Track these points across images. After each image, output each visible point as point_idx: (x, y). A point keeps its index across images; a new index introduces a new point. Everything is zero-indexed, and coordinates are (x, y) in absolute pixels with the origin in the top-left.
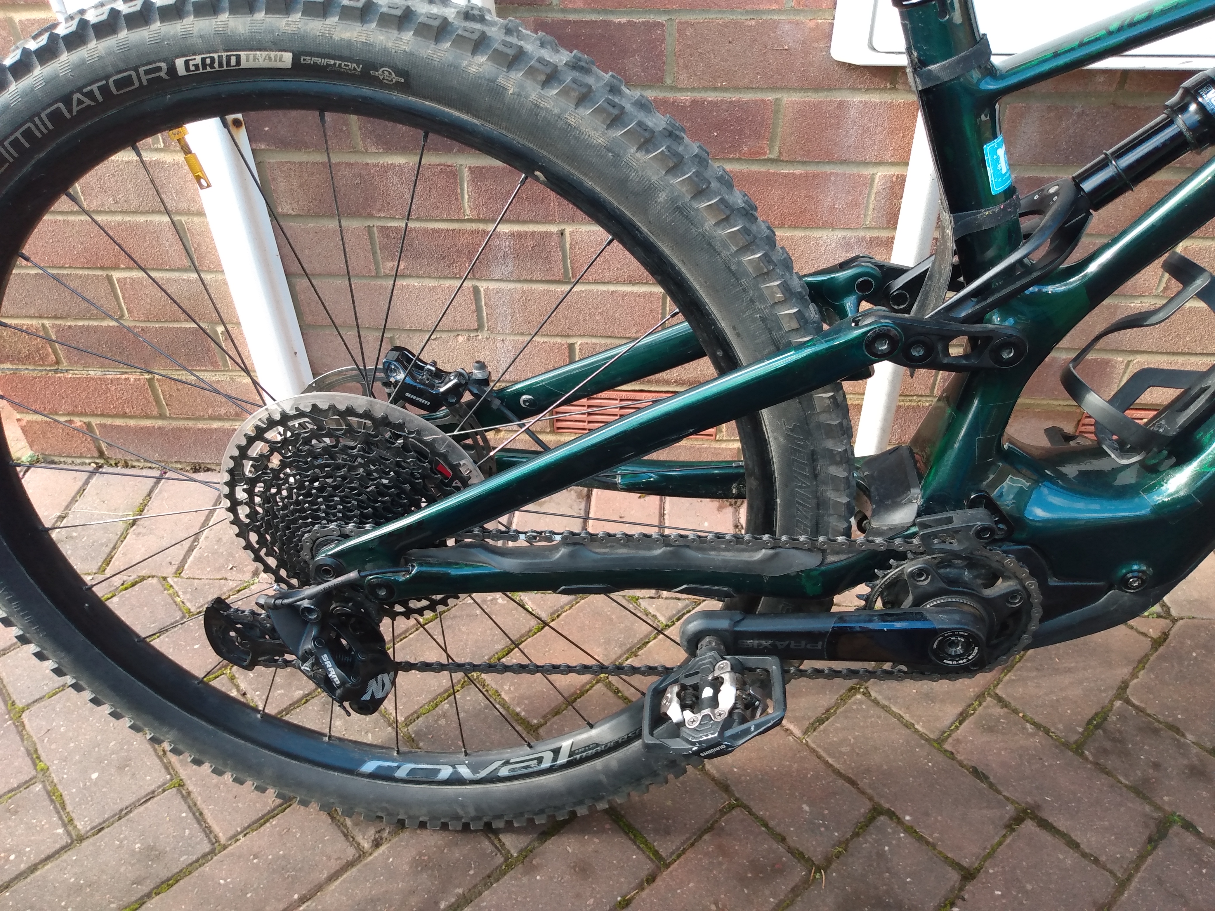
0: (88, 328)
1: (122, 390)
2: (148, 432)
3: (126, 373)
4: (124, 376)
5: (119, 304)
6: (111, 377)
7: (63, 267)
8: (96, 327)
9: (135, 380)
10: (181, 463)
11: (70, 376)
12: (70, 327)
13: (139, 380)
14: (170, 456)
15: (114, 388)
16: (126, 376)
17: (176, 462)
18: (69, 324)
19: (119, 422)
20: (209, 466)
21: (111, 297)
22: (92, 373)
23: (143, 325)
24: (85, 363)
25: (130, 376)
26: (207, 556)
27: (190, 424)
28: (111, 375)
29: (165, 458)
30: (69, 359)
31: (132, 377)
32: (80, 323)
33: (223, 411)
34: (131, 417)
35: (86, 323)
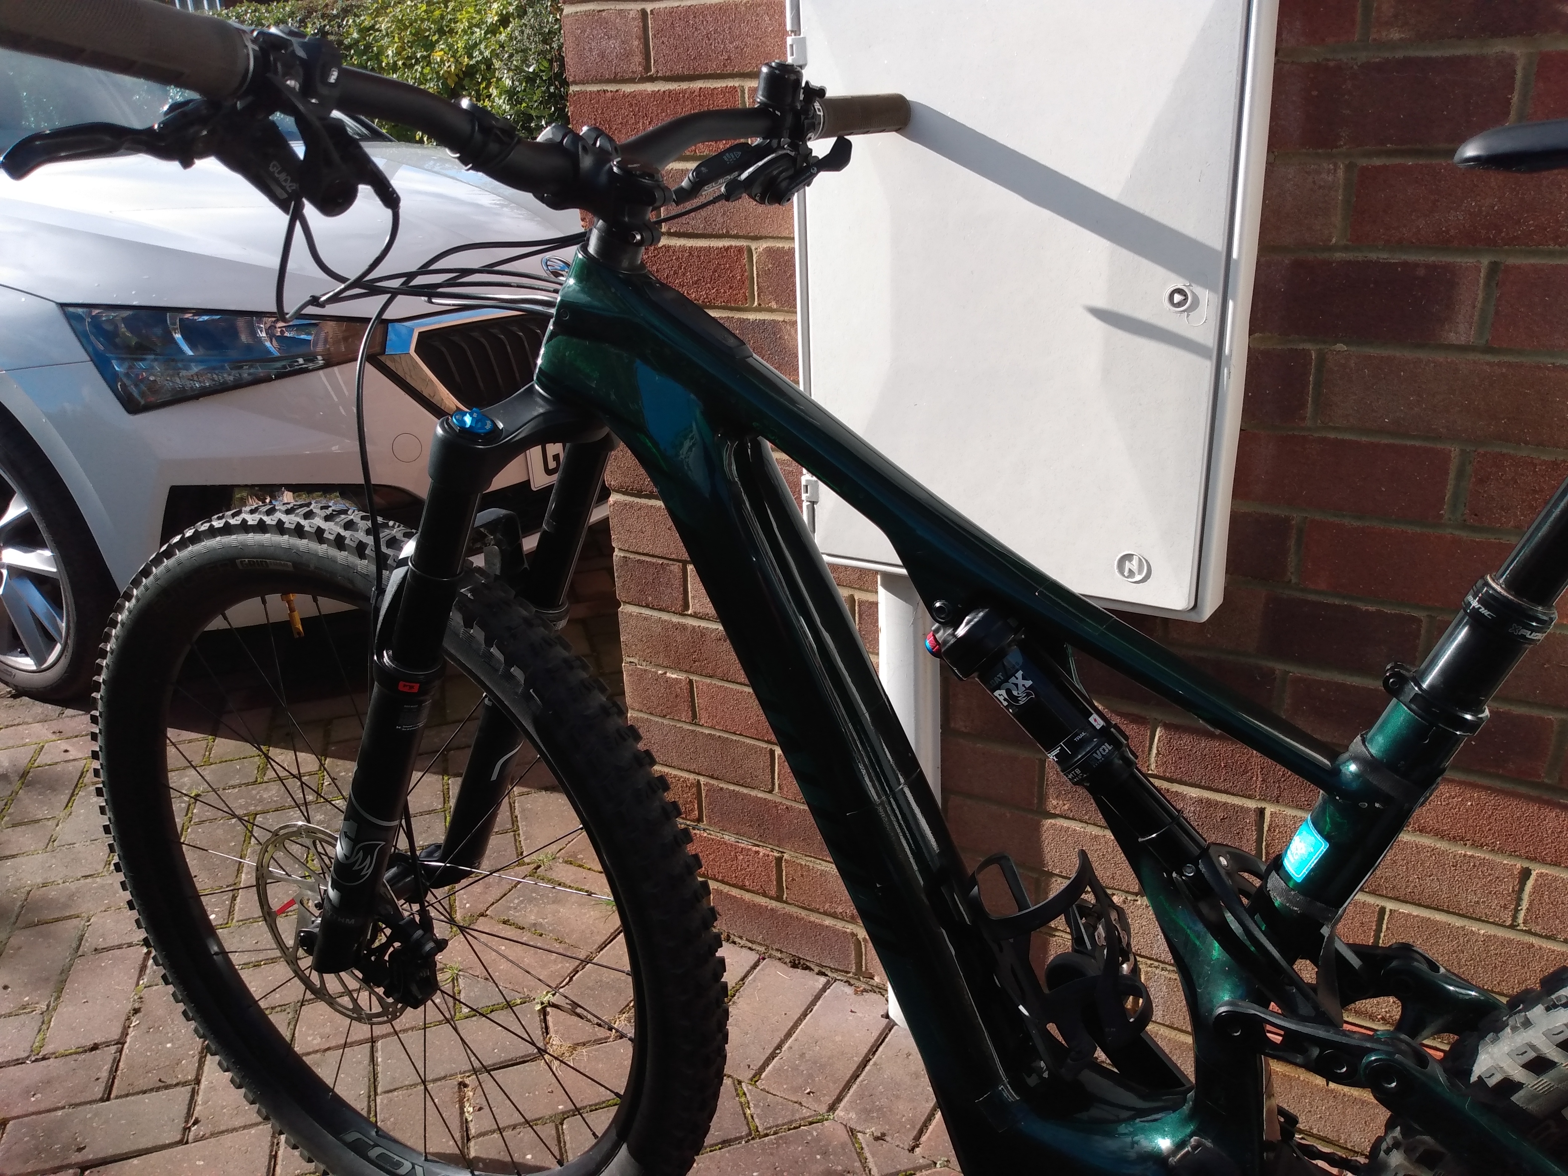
0: (736, 794)
1: (748, 861)
2: (760, 910)
3: (758, 846)
4: (754, 848)
5: (773, 778)
6: (742, 845)
7: (735, 733)
8: (745, 795)
9: (764, 855)
10: (781, 952)
11: (705, 835)
12: (721, 789)
13: (768, 856)
14: (774, 942)
15: (742, 857)
16: (757, 849)
17: (777, 950)
18: (721, 785)
19: (735, 892)
20: (808, 964)
21: (768, 770)
22: (727, 837)
23: (788, 803)
24: (723, 826)
25: (760, 849)
26: (787, 1070)
27: (803, 913)
28: (744, 844)
29: (767, 943)
30: (710, 818)
31: (762, 851)
32: (732, 787)
33: (840, 910)
34: (748, 891)
35: (737, 788)
